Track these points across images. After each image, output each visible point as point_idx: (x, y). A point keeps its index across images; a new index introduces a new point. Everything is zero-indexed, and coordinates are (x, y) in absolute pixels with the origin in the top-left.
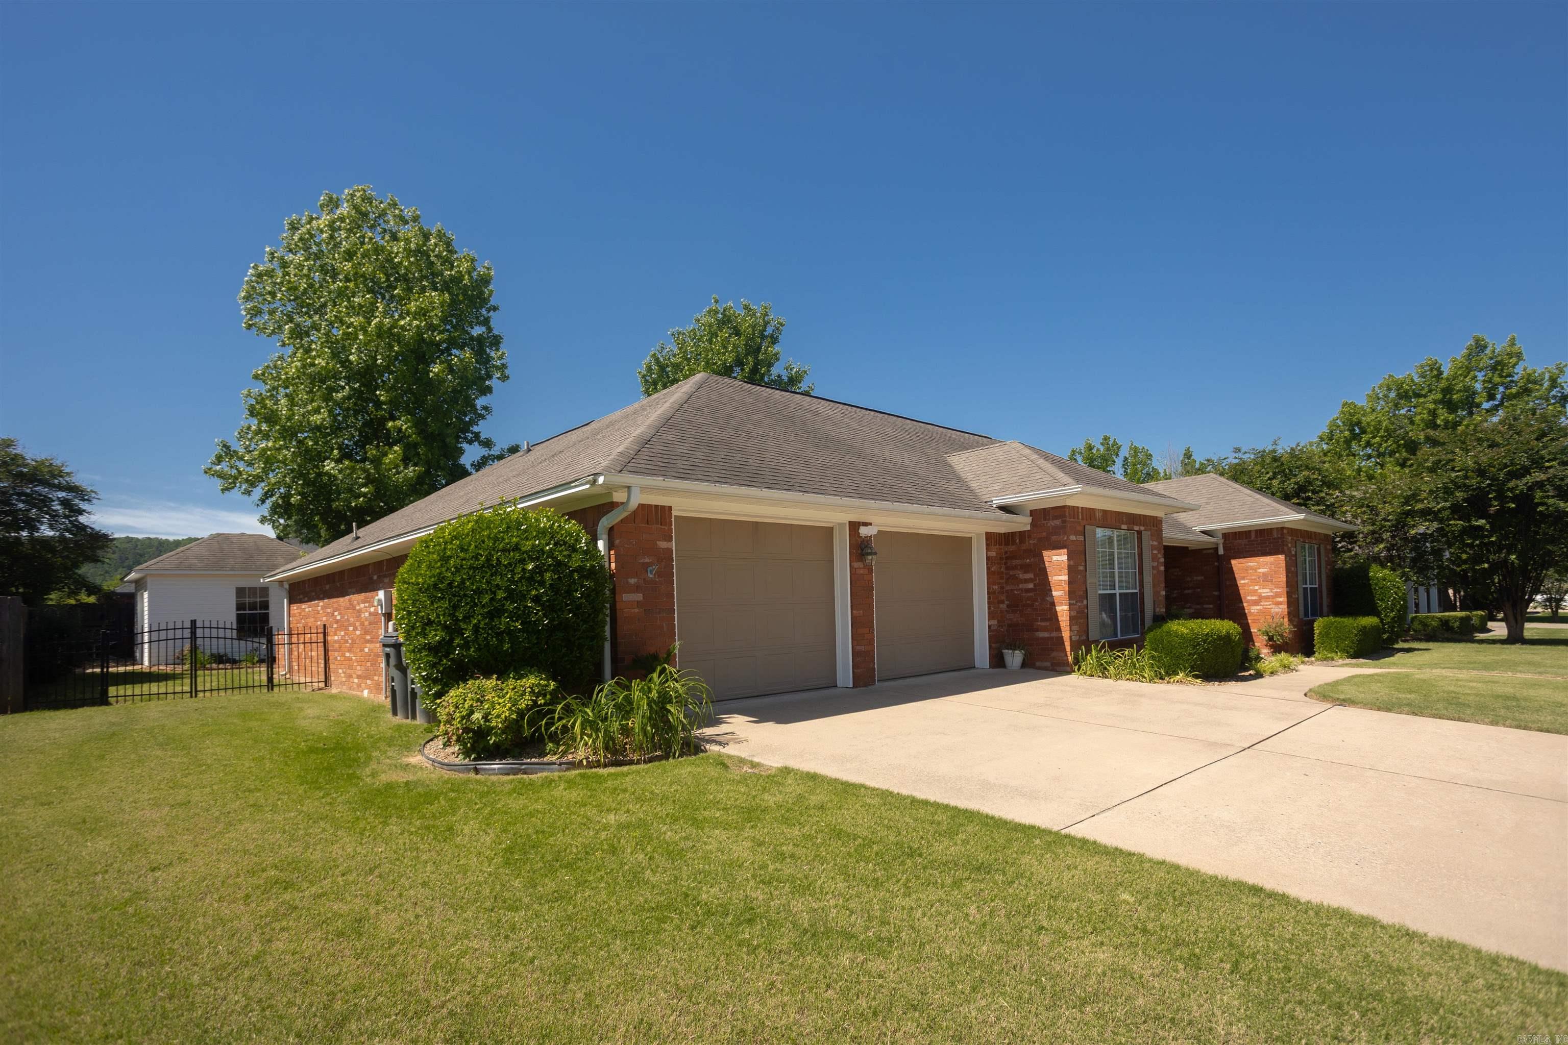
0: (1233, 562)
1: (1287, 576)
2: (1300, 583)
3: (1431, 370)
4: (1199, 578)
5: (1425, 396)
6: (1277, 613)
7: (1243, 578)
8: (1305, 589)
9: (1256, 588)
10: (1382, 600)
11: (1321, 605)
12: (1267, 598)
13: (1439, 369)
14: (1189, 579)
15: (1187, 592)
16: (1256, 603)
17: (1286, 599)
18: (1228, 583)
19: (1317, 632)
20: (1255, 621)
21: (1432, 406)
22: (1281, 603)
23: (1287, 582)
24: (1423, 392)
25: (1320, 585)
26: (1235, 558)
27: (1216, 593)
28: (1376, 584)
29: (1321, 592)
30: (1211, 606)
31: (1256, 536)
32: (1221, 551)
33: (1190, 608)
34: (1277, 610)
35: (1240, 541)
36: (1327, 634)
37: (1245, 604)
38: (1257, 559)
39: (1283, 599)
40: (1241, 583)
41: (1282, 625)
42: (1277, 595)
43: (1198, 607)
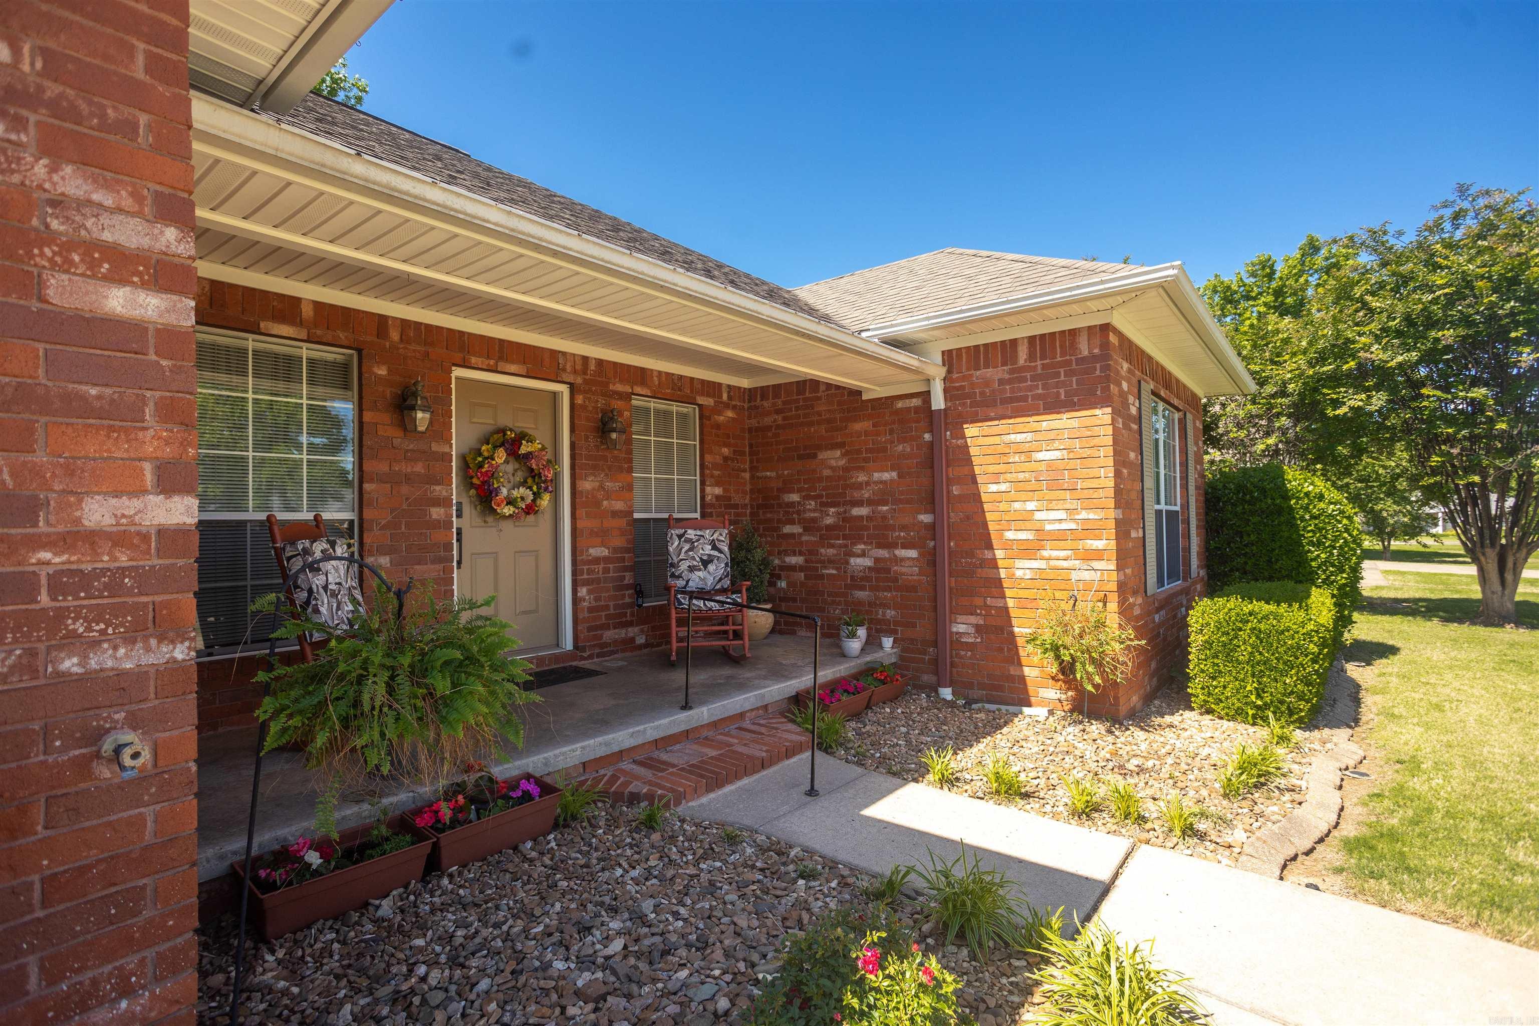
0: (971, 430)
1: (1118, 474)
2: (1149, 496)
3: (1263, 268)
4: (886, 476)
5: (1255, 299)
6: (1087, 586)
7: (996, 478)
8: (1159, 513)
9: (1031, 506)
10: (1319, 544)
11: (1188, 550)
12: (1059, 537)
13: (1272, 267)
14: (862, 478)
15: (856, 511)
16: (1029, 551)
17: (1113, 544)
18: (956, 490)
19: (1196, 640)
20: (1026, 604)
21: (1262, 309)
22: (1098, 555)
23: (1118, 492)
24: (1253, 294)
25: (1186, 506)
26: (975, 419)
27: (925, 518)
28: (1306, 509)
29: (1187, 522)
30: (913, 553)
31: (1031, 357)
32: (938, 402)
33: (863, 554)
34: (1087, 575)
35: (989, 372)
36: (1229, 650)
37: (999, 554)
38: (1032, 421)
39: (1105, 543)
40: (989, 489)
41: (1100, 625)
42: (1089, 530)
43: (883, 553)
